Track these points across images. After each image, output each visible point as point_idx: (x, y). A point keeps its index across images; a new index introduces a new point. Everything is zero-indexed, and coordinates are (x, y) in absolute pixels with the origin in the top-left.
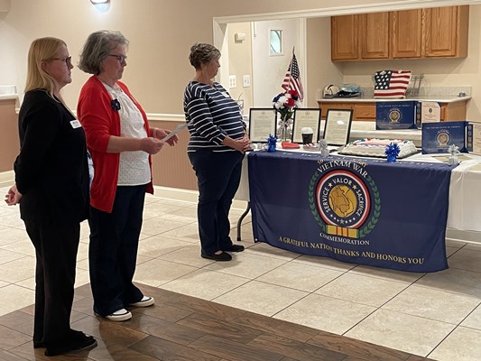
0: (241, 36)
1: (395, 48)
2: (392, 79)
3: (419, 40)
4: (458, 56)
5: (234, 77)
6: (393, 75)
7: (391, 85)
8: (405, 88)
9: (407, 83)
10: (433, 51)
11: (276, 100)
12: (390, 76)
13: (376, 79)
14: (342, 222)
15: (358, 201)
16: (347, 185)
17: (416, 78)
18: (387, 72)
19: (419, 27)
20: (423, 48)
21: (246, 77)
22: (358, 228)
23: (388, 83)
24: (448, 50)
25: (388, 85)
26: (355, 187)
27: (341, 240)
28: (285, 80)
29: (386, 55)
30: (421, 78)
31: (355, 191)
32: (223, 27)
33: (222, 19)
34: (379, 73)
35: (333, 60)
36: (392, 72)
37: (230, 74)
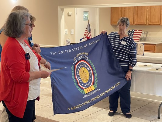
0: (70, 13)
1: (136, 20)
2: (134, 33)
3: (146, 18)
4: (161, 25)
5: (67, 30)
6: (135, 31)
7: (134, 36)
8: (140, 37)
9: (140, 35)
10: (151, 22)
11: (81, 40)
12: (134, 32)
13: (128, 33)
14: (87, 85)
15: (89, 72)
16: (83, 66)
17: (144, 33)
18: (133, 30)
19: (146, 12)
20: (147, 21)
21: (72, 30)
22: (93, 84)
23: (133, 35)
24: (157, 22)
25: (132, 36)
26: (86, 66)
27: (91, 94)
28: (85, 33)
29: (133, 23)
30: (147, 33)
31: (86, 68)
32: (62, 10)
33: (62, 7)
34: (129, 30)
35: (111, 24)
36: (135, 30)
37: (65, 29)
